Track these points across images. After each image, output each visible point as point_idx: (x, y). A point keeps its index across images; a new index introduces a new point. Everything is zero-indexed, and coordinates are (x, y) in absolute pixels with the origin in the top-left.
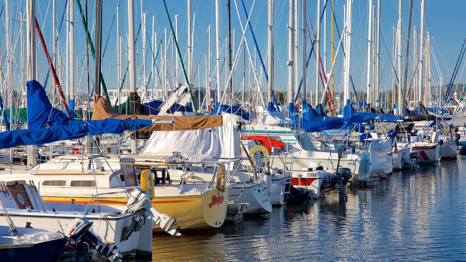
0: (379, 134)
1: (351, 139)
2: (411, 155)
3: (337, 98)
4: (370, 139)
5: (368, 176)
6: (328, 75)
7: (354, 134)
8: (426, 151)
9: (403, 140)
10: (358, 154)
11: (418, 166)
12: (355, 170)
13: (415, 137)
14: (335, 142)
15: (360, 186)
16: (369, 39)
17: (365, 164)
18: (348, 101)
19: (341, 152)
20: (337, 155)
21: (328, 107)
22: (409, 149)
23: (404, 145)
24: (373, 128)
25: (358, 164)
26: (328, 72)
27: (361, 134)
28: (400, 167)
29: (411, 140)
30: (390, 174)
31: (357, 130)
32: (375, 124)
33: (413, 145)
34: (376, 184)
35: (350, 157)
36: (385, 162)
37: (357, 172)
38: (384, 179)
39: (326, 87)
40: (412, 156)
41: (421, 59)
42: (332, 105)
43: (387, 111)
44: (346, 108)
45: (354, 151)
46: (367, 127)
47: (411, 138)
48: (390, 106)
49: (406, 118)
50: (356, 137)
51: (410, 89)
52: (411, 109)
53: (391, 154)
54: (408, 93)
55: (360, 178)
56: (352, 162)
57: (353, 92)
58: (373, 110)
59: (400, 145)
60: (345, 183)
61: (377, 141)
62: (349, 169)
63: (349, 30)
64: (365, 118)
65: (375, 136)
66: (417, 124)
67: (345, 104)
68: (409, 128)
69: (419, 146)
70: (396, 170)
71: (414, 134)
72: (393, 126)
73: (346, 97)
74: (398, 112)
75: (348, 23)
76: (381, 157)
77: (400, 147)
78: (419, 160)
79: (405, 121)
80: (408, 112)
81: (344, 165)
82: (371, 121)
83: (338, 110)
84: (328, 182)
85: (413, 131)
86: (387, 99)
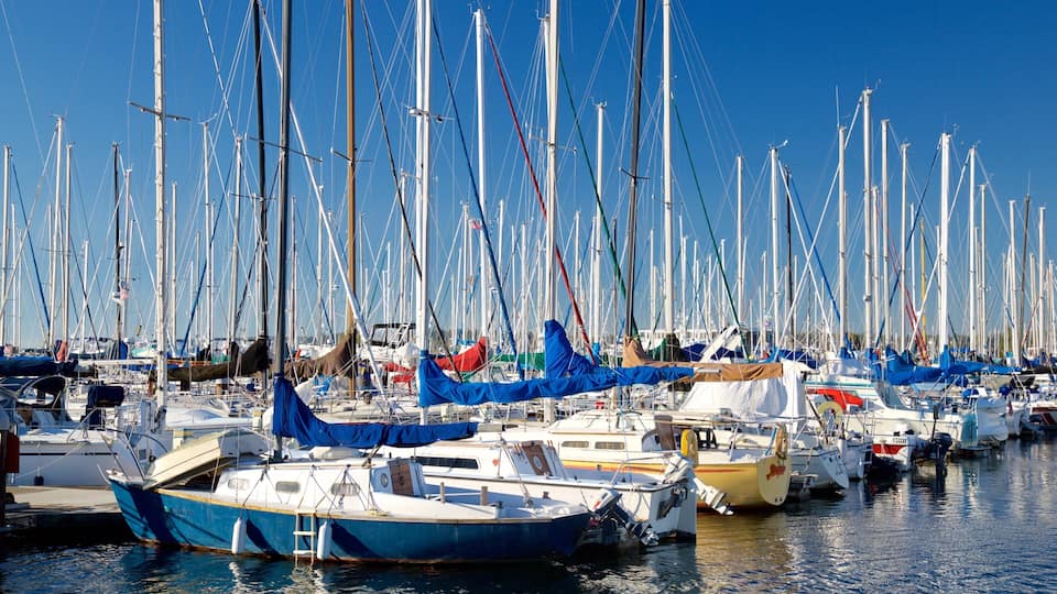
0: (988, 390)
1: (950, 396)
2: (1031, 417)
3: (930, 343)
4: (975, 396)
5: (975, 444)
6: (918, 314)
7: (954, 388)
8: (1051, 413)
9: (1021, 398)
10: (960, 414)
11: (1042, 432)
12: (956, 435)
13: (1037, 395)
14: (930, 399)
15: (964, 456)
16: (972, 269)
17: (969, 428)
18: (946, 347)
19: (937, 411)
20: (932, 415)
21: (919, 353)
22: (1028, 409)
23: (1022, 404)
24: (978, 382)
25: (960, 428)
26: (918, 309)
27: (964, 390)
28: (1018, 433)
29: (1032, 399)
30: (1004, 442)
31: (958, 384)
32: (982, 376)
33: (1035, 405)
34: (985, 454)
35: (949, 418)
36: (997, 426)
37: (959, 439)
38: (997, 447)
39: (915, 327)
40: (1033, 419)
41: (1041, 295)
42: (924, 352)
43: (997, 360)
44: (942, 356)
45: (955, 411)
46: (970, 380)
47: (1032, 396)
48: (1001, 356)
49: (1024, 369)
50: (956, 393)
51: (1028, 333)
52: (1030, 358)
53: (1004, 416)
54: (1026, 340)
55: (962, 447)
56: (951, 425)
57: (952, 335)
58: (979, 359)
59: (1017, 405)
60: (943, 451)
61: (986, 399)
62: (947, 435)
63: (945, 257)
64: (969, 369)
65: (982, 392)
66: (1039, 377)
67: (942, 350)
68: (1029, 383)
69: (1043, 406)
70: (1012, 437)
71: (1035, 391)
72: (1006, 379)
73: (943, 341)
74: (1013, 361)
75: (943, 248)
76: (991, 420)
77: (1017, 407)
78: (1042, 424)
79: (1023, 373)
80: (1025, 362)
81: (942, 428)
82: (976, 374)
83: (932, 358)
84: (920, 451)
85: (1032, 387)
86: (997, 344)
